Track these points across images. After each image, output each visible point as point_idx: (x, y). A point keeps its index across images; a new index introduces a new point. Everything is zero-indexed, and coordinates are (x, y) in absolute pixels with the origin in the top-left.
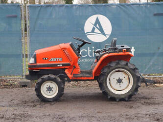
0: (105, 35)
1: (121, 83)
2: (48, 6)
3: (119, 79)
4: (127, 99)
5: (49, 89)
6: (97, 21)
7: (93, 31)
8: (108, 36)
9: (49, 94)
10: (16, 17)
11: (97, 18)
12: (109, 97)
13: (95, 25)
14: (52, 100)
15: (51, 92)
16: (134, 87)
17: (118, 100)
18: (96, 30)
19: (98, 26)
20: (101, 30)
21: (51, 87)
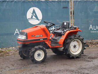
0: (39, 20)
1: (76, 48)
3: (75, 45)
5: (39, 55)
8: (40, 21)
9: (38, 58)
14: (41, 62)
15: (40, 57)
17: (75, 58)
21: (40, 53)
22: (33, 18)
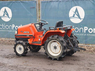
0: (80, 19)
2: (51, 1)
4: (58, 59)
6: (77, 10)
7: (74, 16)
8: (82, 20)
9: (20, 51)
10: (34, 8)
11: (77, 8)
12: (48, 57)
13: (75, 12)
14: (21, 55)
16: (62, 52)
18: (76, 16)
19: (77, 13)
20: (78, 15)
21: (21, 48)
22: (75, 17)
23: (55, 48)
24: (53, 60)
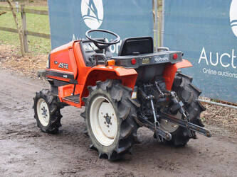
1: (110, 125)
23: (108, 119)
24: (100, 158)
